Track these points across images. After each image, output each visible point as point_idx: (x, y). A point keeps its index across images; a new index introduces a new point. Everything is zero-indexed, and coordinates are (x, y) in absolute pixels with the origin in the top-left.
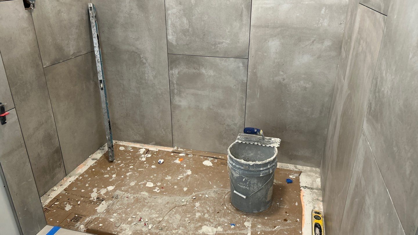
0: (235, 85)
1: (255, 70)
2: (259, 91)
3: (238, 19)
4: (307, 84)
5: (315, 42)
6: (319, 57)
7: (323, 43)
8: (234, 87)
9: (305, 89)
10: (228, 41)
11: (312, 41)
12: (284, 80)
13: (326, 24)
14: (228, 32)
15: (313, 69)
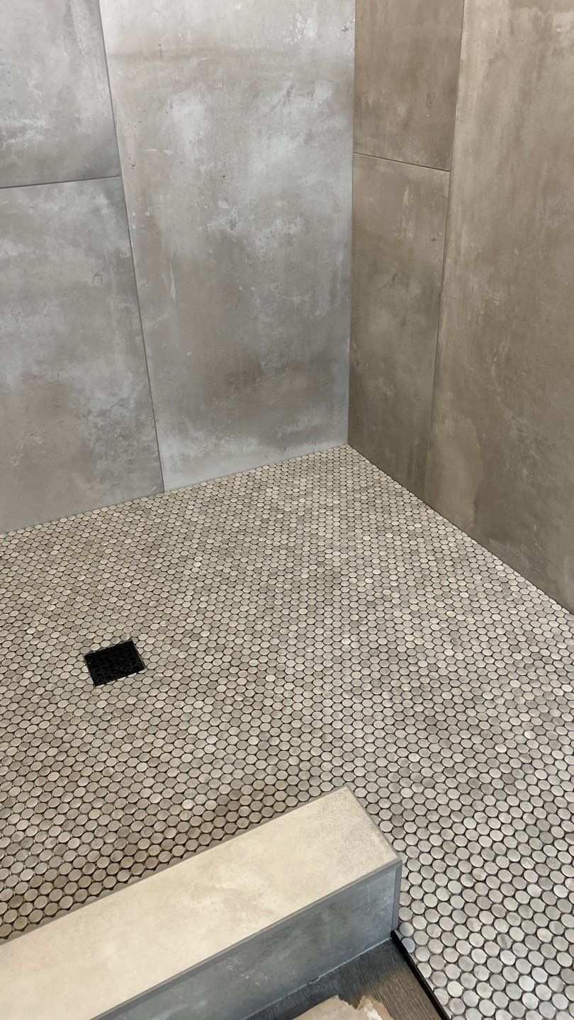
0: (97, 275)
1: (149, 209)
2: (172, 275)
3: (62, 37)
4: (292, 226)
5: (292, 95)
6: (309, 138)
7: (311, 93)
8: (97, 283)
9: (288, 239)
10: (42, 123)
11: (284, 92)
12: (233, 224)
13: (311, 34)
14: (37, 87)
15: (301, 176)
